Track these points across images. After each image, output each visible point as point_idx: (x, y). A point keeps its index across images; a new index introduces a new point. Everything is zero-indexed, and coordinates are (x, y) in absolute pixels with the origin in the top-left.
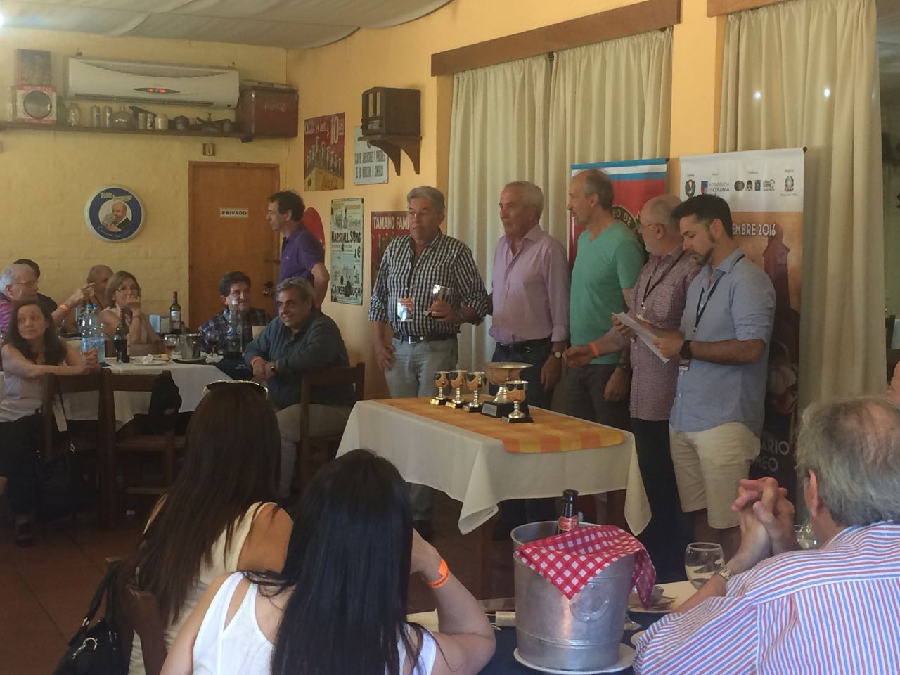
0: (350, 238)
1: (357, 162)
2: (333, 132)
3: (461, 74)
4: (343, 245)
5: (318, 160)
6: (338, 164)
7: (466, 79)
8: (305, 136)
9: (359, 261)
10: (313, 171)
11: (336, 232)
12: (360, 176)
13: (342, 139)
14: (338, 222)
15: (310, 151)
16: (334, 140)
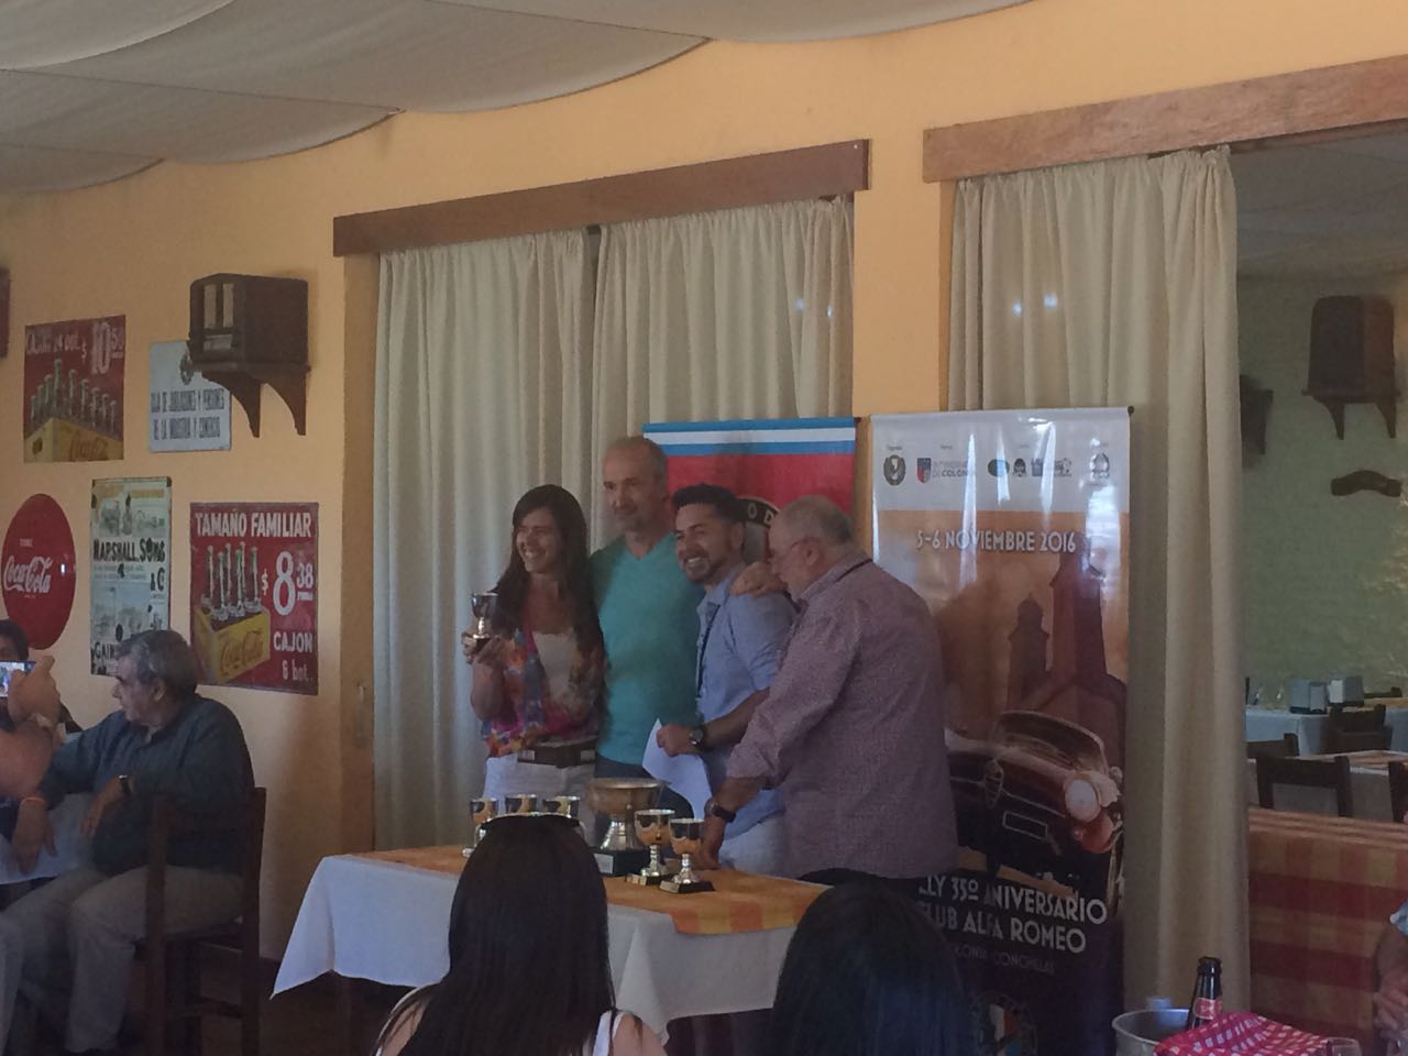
0: (138, 553)
1: (155, 409)
2: (96, 351)
3: (395, 258)
4: (121, 567)
5: (60, 403)
6: (108, 411)
7: (406, 266)
8: (27, 357)
9: (162, 597)
10: (49, 424)
11: (103, 540)
12: (165, 437)
13: (118, 366)
14: (110, 522)
15: (40, 387)
16: (100, 367)
